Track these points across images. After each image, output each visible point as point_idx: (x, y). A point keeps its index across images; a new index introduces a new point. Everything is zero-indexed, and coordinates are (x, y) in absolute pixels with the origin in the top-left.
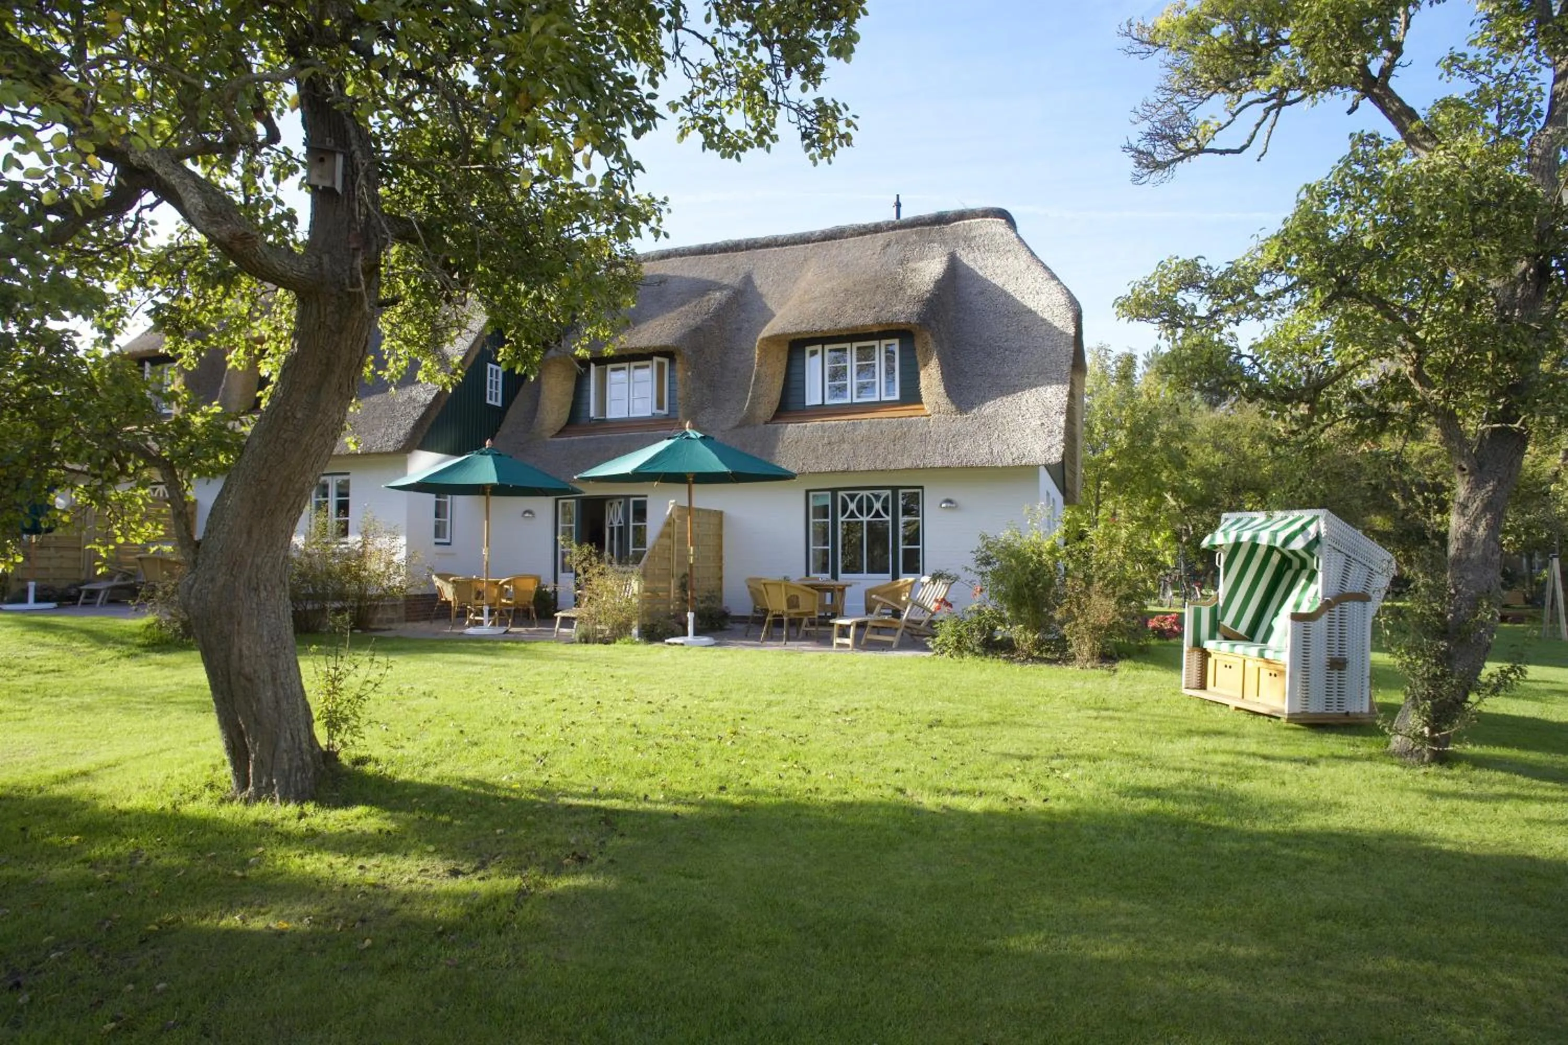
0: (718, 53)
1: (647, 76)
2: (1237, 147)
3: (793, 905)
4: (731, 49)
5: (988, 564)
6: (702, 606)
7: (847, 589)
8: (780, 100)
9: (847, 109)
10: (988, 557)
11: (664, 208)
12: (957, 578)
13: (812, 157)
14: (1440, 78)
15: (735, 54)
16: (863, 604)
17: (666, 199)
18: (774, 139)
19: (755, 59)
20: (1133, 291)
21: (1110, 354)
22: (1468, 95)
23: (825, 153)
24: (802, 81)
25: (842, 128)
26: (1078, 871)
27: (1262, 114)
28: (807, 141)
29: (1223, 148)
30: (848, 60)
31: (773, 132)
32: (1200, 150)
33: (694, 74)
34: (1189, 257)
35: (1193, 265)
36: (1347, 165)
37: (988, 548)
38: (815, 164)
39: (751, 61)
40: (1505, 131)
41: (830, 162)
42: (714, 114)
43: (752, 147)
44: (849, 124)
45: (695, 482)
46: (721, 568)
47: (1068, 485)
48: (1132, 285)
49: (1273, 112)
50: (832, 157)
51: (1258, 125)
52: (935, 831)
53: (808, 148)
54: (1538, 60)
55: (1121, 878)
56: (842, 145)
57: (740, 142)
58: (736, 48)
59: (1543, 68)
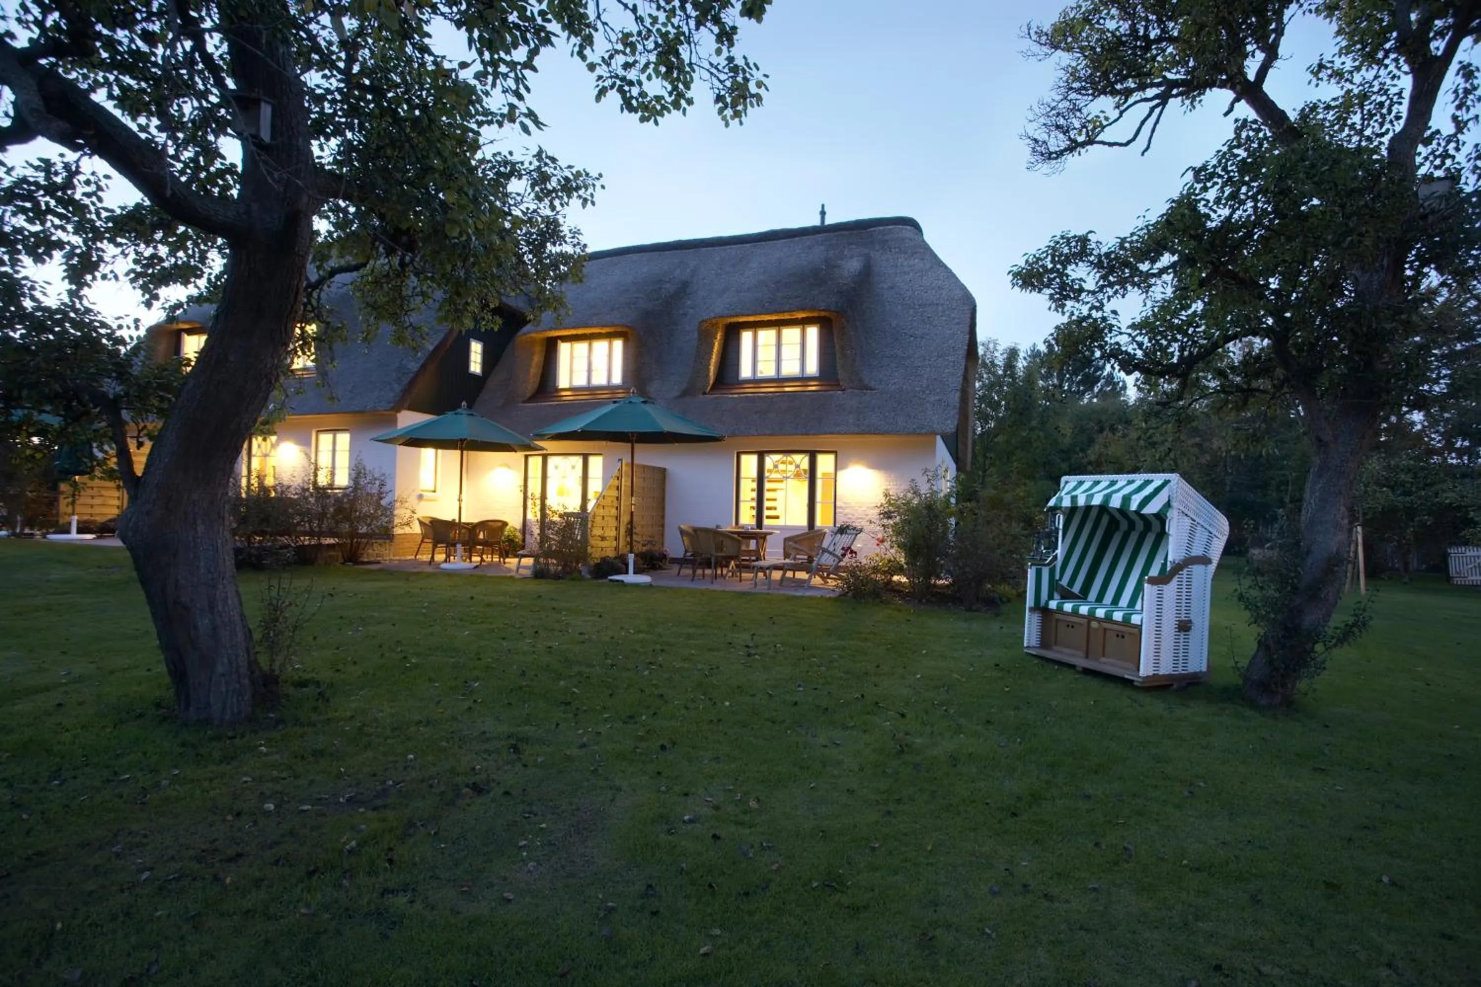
0: (639, 19)
1: (577, 49)
2: (1124, 141)
3: (675, 847)
4: (650, 15)
5: (890, 518)
6: (645, 549)
7: (768, 537)
8: (693, 61)
9: (758, 69)
10: (890, 512)
11: (598, 184)
12: (861, 531)
13: (724, 118)
14: (1310, 82)
15: (655, 20)
16: (782, 551)
17: (601, 175)
18: (690, 102)
19: (673, 25)
20: (1027, 261)
21: (998, 347)
22: (1334, 99)
23: (737, 114)
24: (717, 46)
25: (753, 88)
26: (959, 813)
27: (1147, 112)
28: (720, 105)
29: (1112, 141)
30: (759, 20)
31: (689, 95)
32: (1090, 141)
33: (614, 39)
34: (1080, 232)
35: (1084, 240)
36: (1231, 148)
37: (890, 504)
38: (727, 125)
39: (670, 28)
40: (1368, 132)
41: (741, 123)
42: (632, 75)
43: (669, 112)
44: (759, 84)
45: (638, 441)
46: (663, 517)
47: (960, 455)
48: (1026, 257)
49: (1157, 111)
50: (743, 118)
51: (1143, 123)
52: (824, 766)
53: (721, 111)
54: (1399, 68)
55: (1000, 822)
56: (752, 105)
57: (658, 107)
58: (655, 13)
59: (1402, 76)
